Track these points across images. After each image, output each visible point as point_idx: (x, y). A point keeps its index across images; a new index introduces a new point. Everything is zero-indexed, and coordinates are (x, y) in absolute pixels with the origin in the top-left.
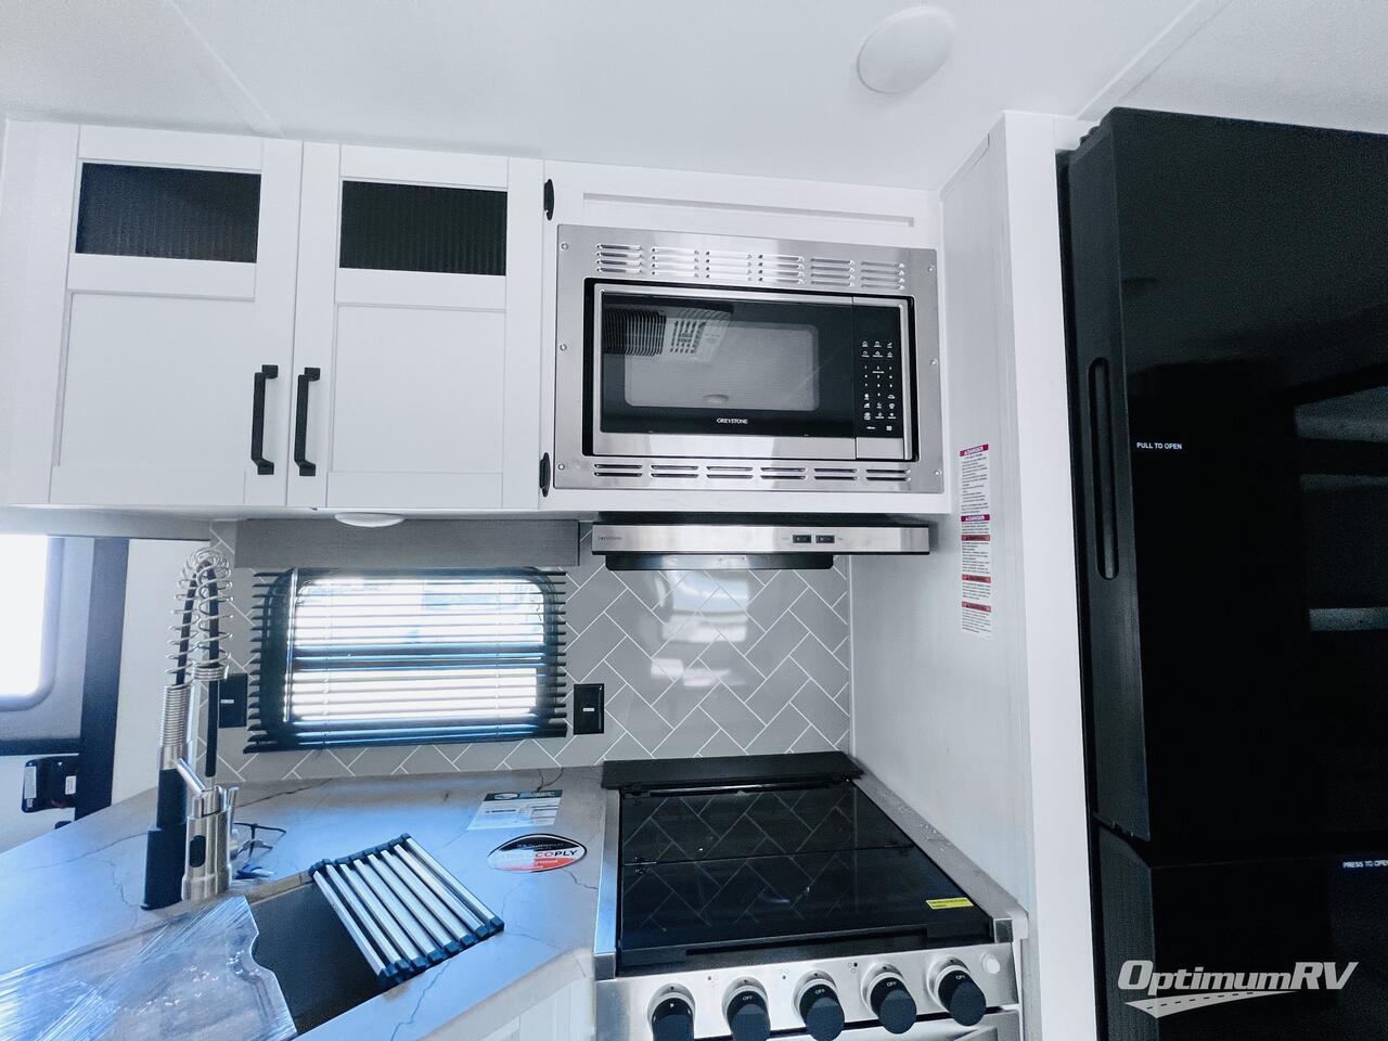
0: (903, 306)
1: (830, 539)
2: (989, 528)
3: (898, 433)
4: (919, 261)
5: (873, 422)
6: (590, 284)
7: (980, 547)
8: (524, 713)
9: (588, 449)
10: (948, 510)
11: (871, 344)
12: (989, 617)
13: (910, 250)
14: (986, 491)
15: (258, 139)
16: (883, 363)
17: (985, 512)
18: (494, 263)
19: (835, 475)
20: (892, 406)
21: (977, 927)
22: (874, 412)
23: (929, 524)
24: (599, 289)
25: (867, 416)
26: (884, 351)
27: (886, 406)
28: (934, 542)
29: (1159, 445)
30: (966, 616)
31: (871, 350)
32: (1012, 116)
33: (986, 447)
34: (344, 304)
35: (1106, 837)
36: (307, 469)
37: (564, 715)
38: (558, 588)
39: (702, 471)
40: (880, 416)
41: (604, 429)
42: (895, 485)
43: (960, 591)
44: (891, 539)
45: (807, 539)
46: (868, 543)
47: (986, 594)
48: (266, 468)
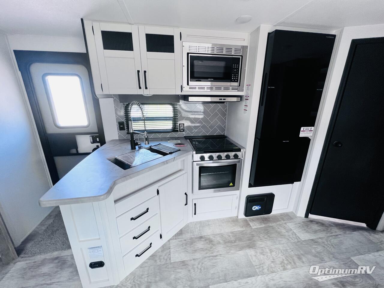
0: (241, 57)
1: (225, 99)
2: (249, 98)
3: (237, 81)
4: (244, 48)
5: (233, 79)
6: (188, 54)
7: (247, 101)
8: (171, 128)
9: (188, 84)
10: (244, 95)
11: (235, 65)
12: (247, 111)
13: (243, 46)
14: (249, 92)
15: (130, 25)
16: (236, 68)
17: (248, 95)
18: (172, 50)
19: (227, 89)
20: (237, 76)
21: (239, 150)
22: (234, 77)
23: (241, 97)
24: (190, 55)
25: (233, 78)
26: (237, 66)
27: (236, 77)
28: (241, 100)
29: (271, 87)
30: (244, 111)
31: (235, 66)
32: (262, 26)
33: (250, 85)
34: (148, 59)
35: (256, 139)
36: (146, 88)
37: (178, 129)
38: (176, 107)
39: (206, 88)
40: (235, 78)
41: (190, 81)
42: (236, 90)
43: (244, 107)
44: (235, 99)
45: (221, 99)
46: (230, 100)
47: (247, 108)
48: (140, 88)
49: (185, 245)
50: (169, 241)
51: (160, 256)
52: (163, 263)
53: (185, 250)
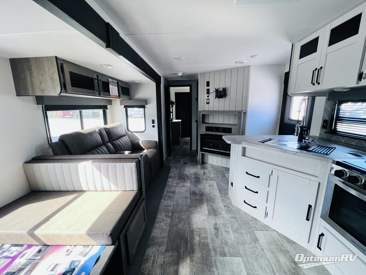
36: (319, 84)
48: (314, 84)
49: (276, 244)
50: (274, 230)
51: (257, 224)
52: (252, 226)
53: (270, 243)
